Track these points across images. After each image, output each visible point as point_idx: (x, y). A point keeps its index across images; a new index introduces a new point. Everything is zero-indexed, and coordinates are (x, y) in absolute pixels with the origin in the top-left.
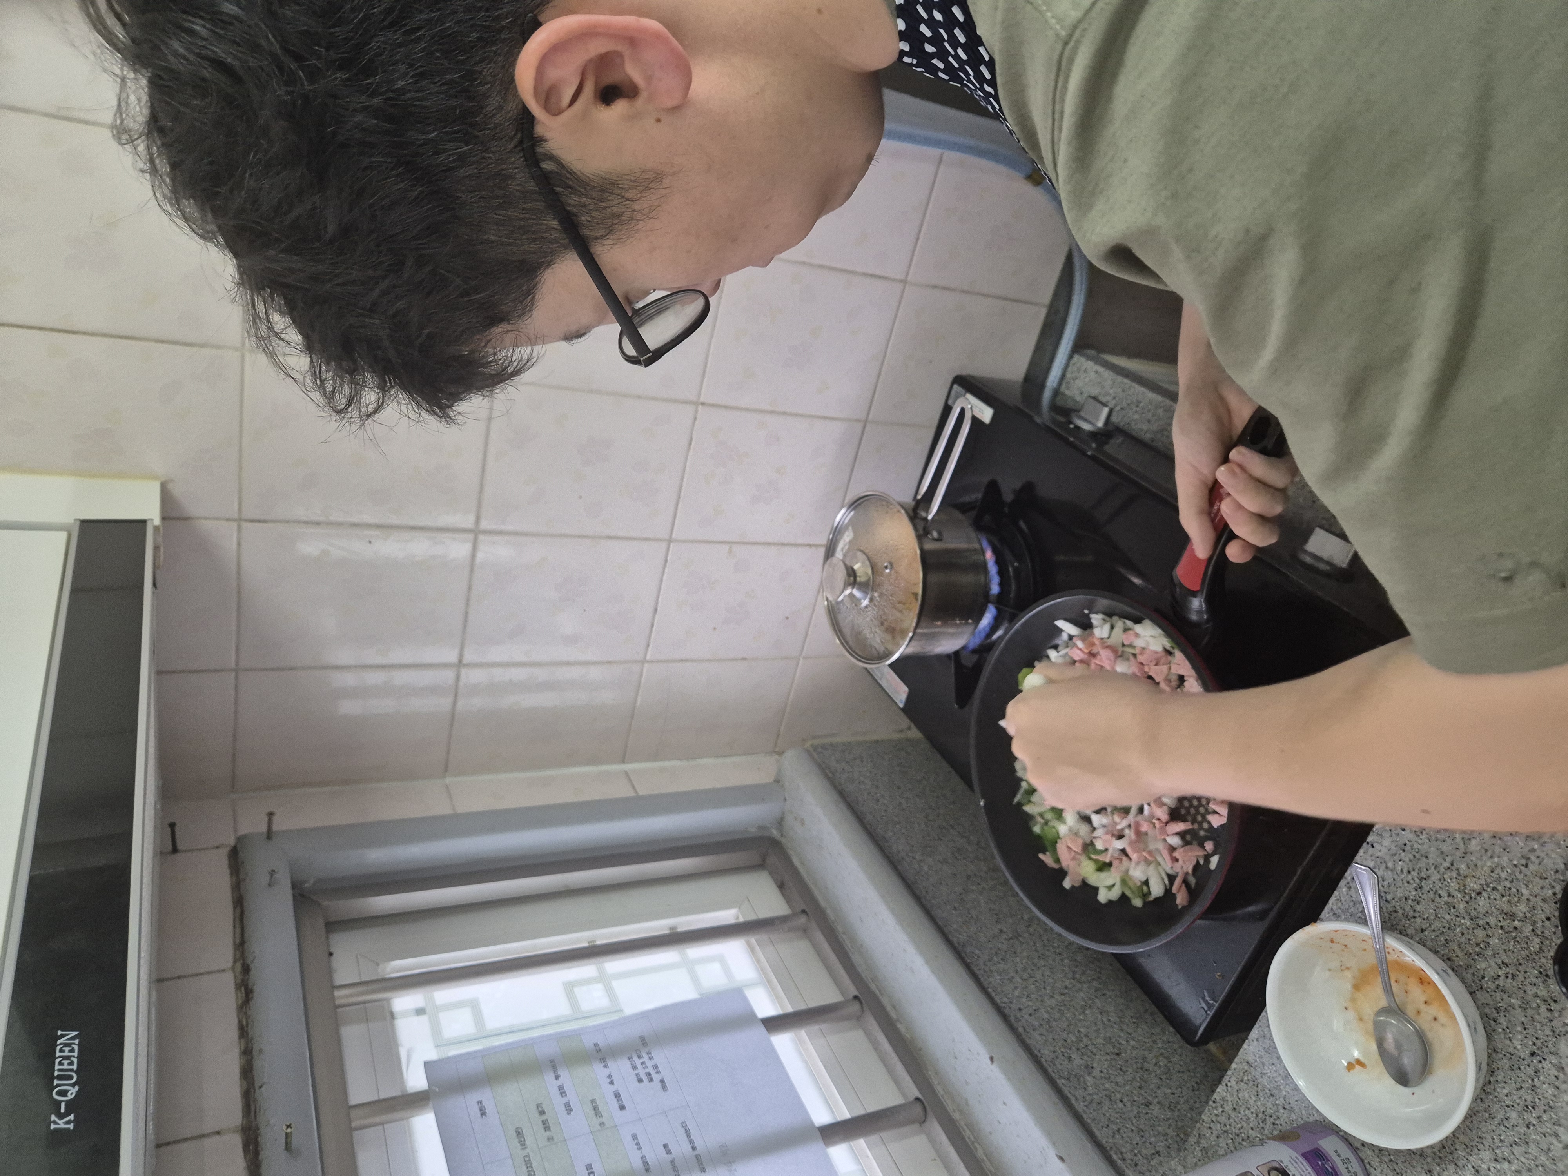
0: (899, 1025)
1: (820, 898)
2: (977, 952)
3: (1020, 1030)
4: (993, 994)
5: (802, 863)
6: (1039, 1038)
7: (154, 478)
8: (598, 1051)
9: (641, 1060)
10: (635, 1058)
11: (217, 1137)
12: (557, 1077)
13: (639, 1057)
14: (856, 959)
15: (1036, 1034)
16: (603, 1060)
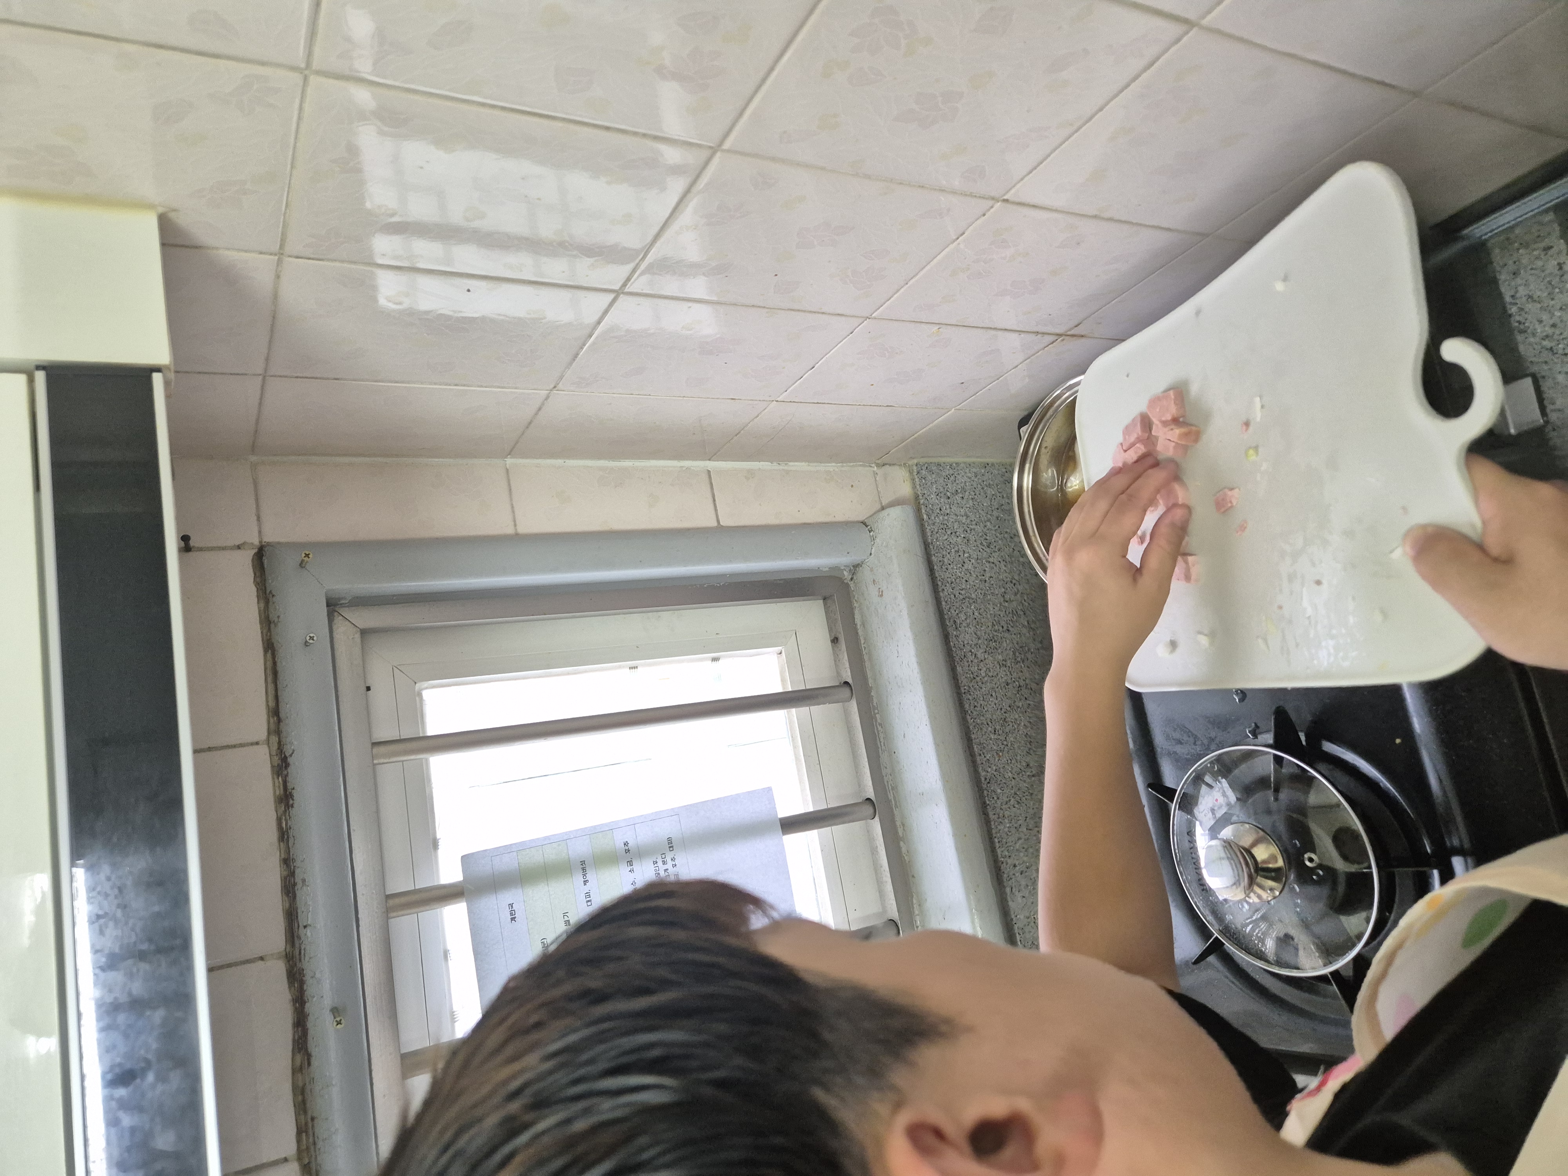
0: (902, 844)
1: (869, 674)
2: (999, 791)
3: (1008, 890)
4: (997, 845)
5: (863, 625)
6: (1020, 900)
7: (150, 206)
8: (627, 851)
9: (666, 867)
10: (660, 863)
11: (261, 962)
12: (585, 882)
13: (664, 863)
14: (884, 757)
15: (1019, 895)
16: (630, 863)
